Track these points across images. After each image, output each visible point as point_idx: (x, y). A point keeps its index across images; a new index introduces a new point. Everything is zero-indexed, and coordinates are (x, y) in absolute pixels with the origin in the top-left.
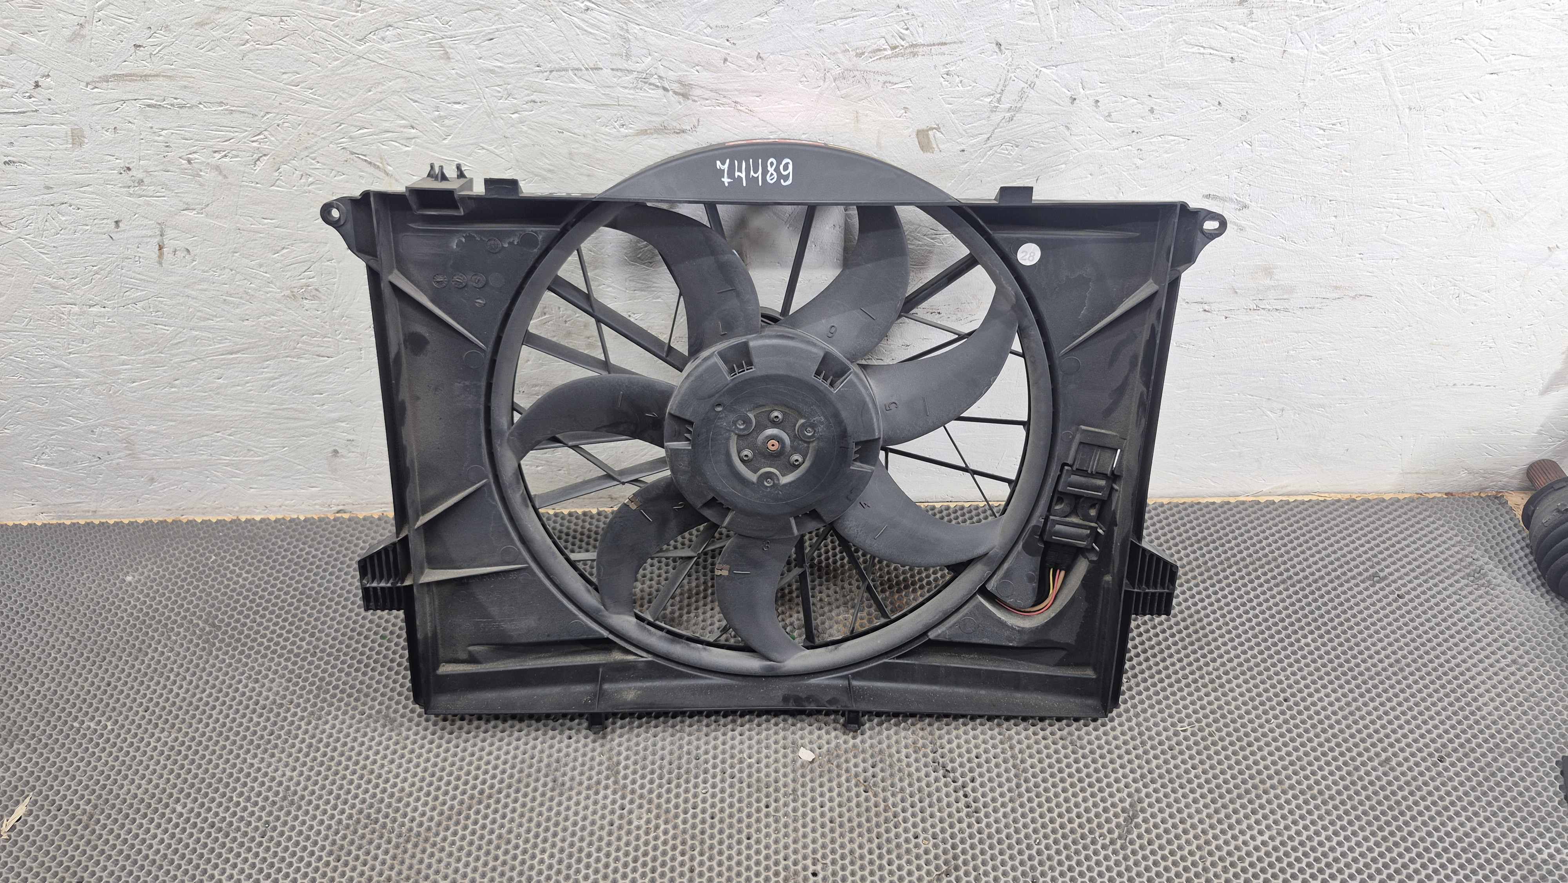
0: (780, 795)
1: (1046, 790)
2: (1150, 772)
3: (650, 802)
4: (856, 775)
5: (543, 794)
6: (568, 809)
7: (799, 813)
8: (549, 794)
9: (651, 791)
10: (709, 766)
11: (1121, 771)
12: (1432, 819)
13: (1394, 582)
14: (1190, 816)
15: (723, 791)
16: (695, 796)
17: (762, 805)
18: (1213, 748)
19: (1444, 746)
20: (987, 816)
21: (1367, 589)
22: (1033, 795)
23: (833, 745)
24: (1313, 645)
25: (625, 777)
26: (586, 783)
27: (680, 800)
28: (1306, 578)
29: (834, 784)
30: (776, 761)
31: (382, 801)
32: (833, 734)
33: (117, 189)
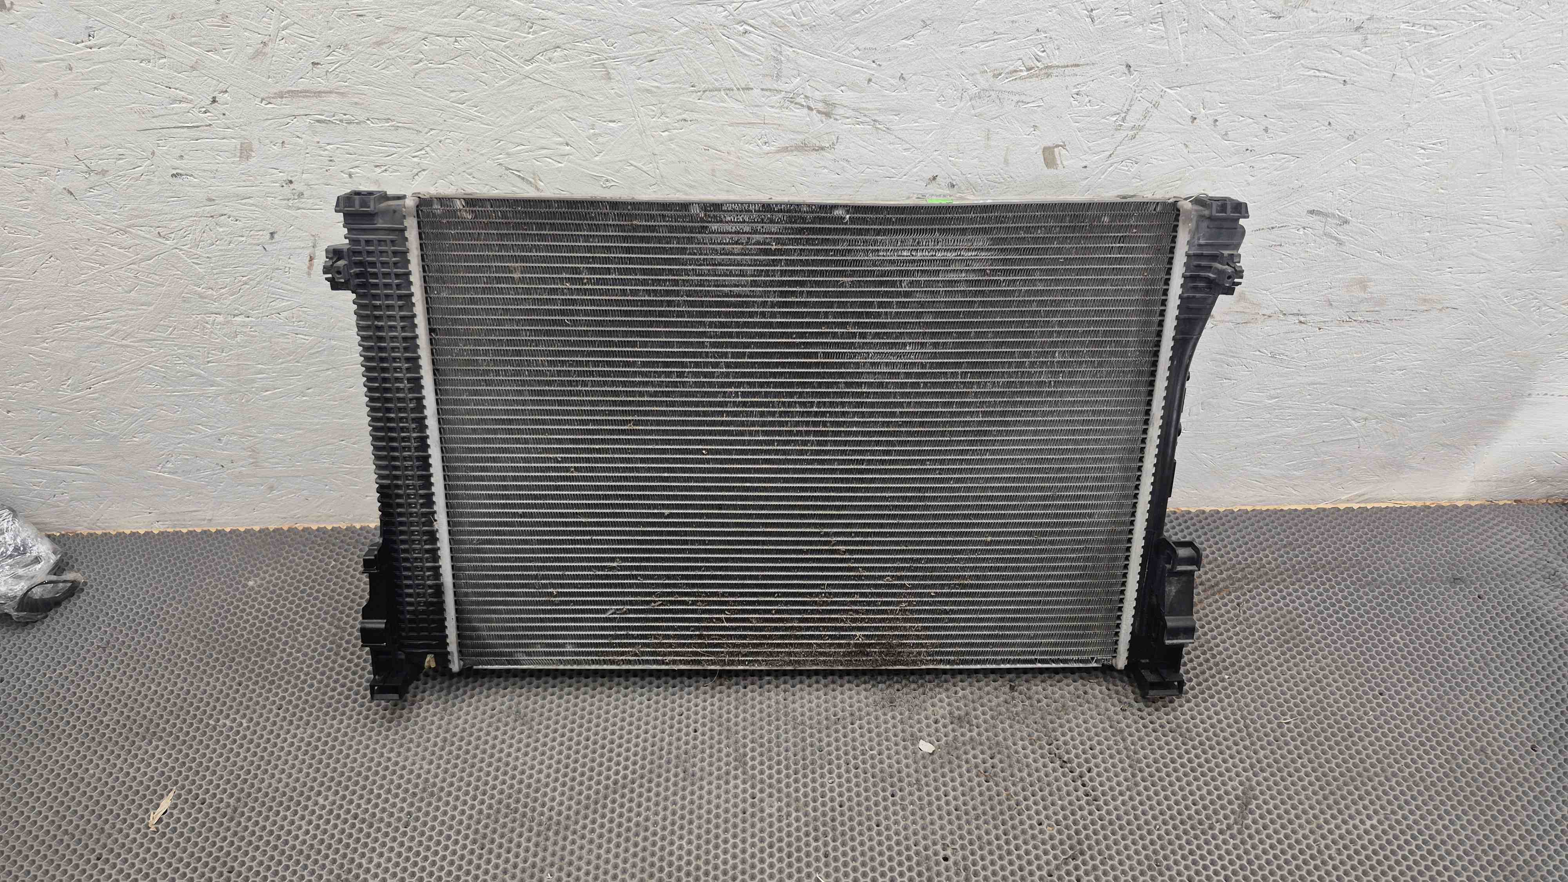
1: (1161, 779)
2: (1259, 761)
3: (779, 791)
4: (976, 766)
5: (675, 784)
6: (701, 797)
7: (925, 802)
9: (779, 781)
10: (833, 757)
11: (1231, 761)
14: (1301, 803)
15: (848, 781)
16: (823, 785)
17: (888, 794)
18: (1316, 739)
20: (1105, 802)
21: (1447, 590)
22: (1147, 783)
23: (950, 738)
25: (753, 768)
26: (716, 773)
27: (809, 790)
28: (1390, 580)
29: (956, 774)
30: (897, 753)
31: (519, 791)
32: (950, 727)
33: (276, 202)
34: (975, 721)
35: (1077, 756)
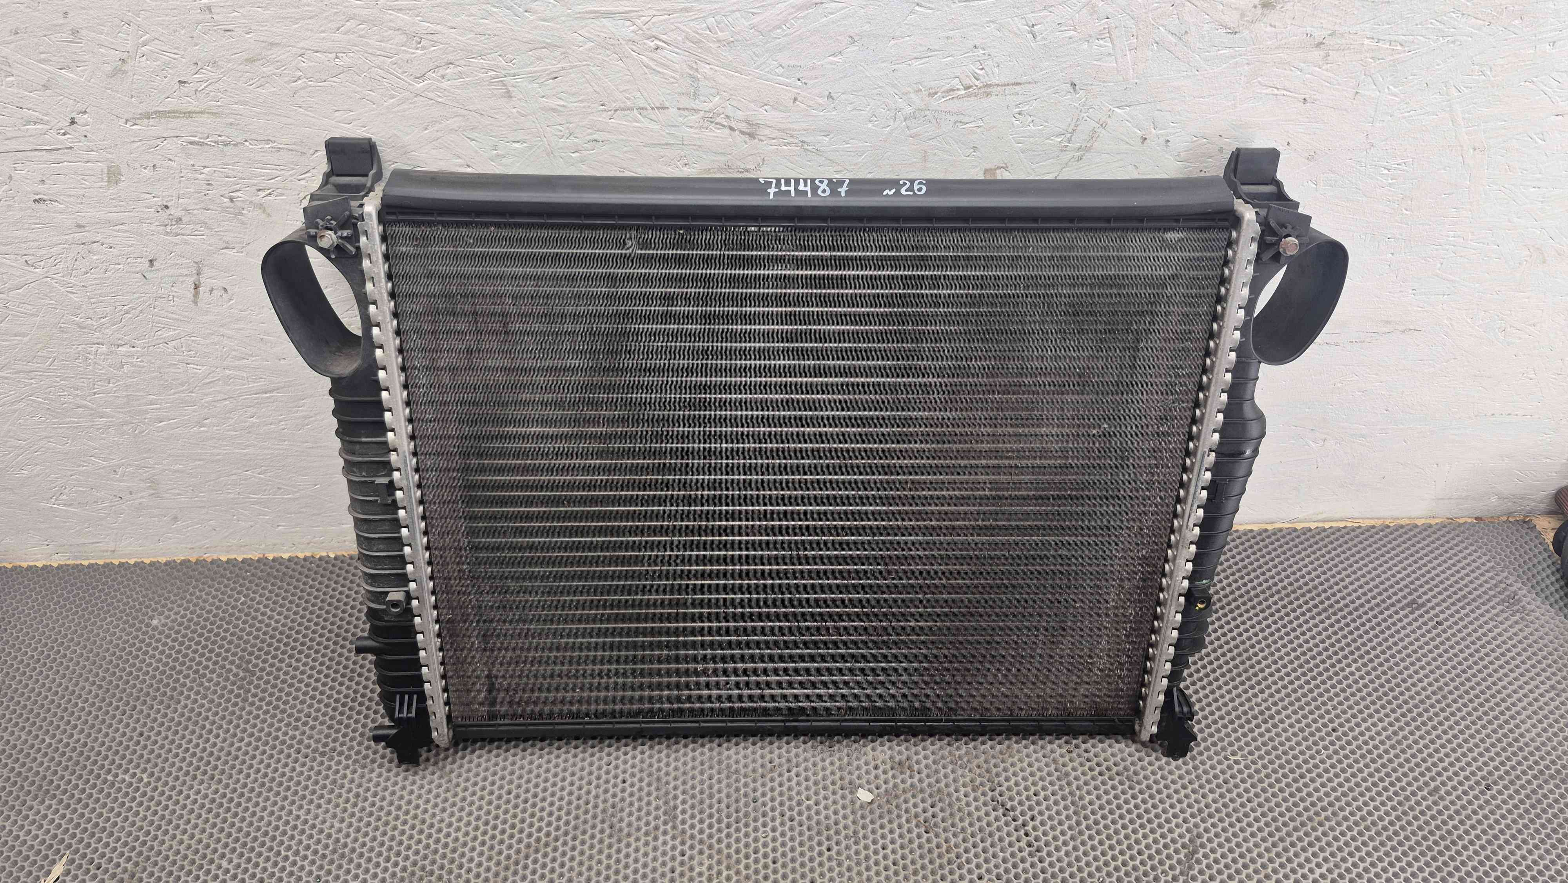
0: (841, 837)
1: (1106, 827)
2: (1207, 806)
3: (710, 847)
4: (916, 816)
5: (601, 841)
6: (627, 856)
7: (862, 857)
8: (607, 841)
9: (710, 836)
10: (768, 808)
11: (1179, 806)
12: (1483, 847)
13: (1433, 608)
14: (1249, 850)
15: (783, 834)
16: (756, 840)
17: (824, 848)
18: (1267, 781)
19: (1490, 773)
20: (1049, 855)
21: (1406, 616)
22: (1093, 832)
23: (891, 785)
24: (1358, 674)
25: (683, 822)
26: (644, 829)
27: (741, 845)
28: (1347, 606)
29: (895, 825)
30: (835, 802)
31: (436, 852)
32: (890, 773)
33: (153, 228)
34: (916, 767)
35: (1021, 803)
